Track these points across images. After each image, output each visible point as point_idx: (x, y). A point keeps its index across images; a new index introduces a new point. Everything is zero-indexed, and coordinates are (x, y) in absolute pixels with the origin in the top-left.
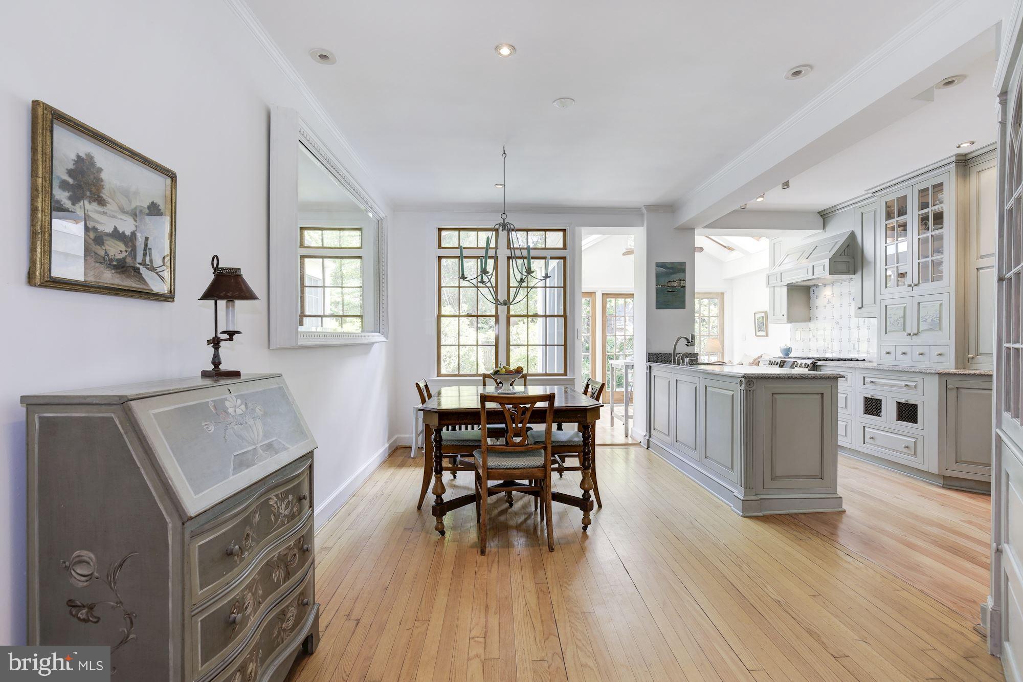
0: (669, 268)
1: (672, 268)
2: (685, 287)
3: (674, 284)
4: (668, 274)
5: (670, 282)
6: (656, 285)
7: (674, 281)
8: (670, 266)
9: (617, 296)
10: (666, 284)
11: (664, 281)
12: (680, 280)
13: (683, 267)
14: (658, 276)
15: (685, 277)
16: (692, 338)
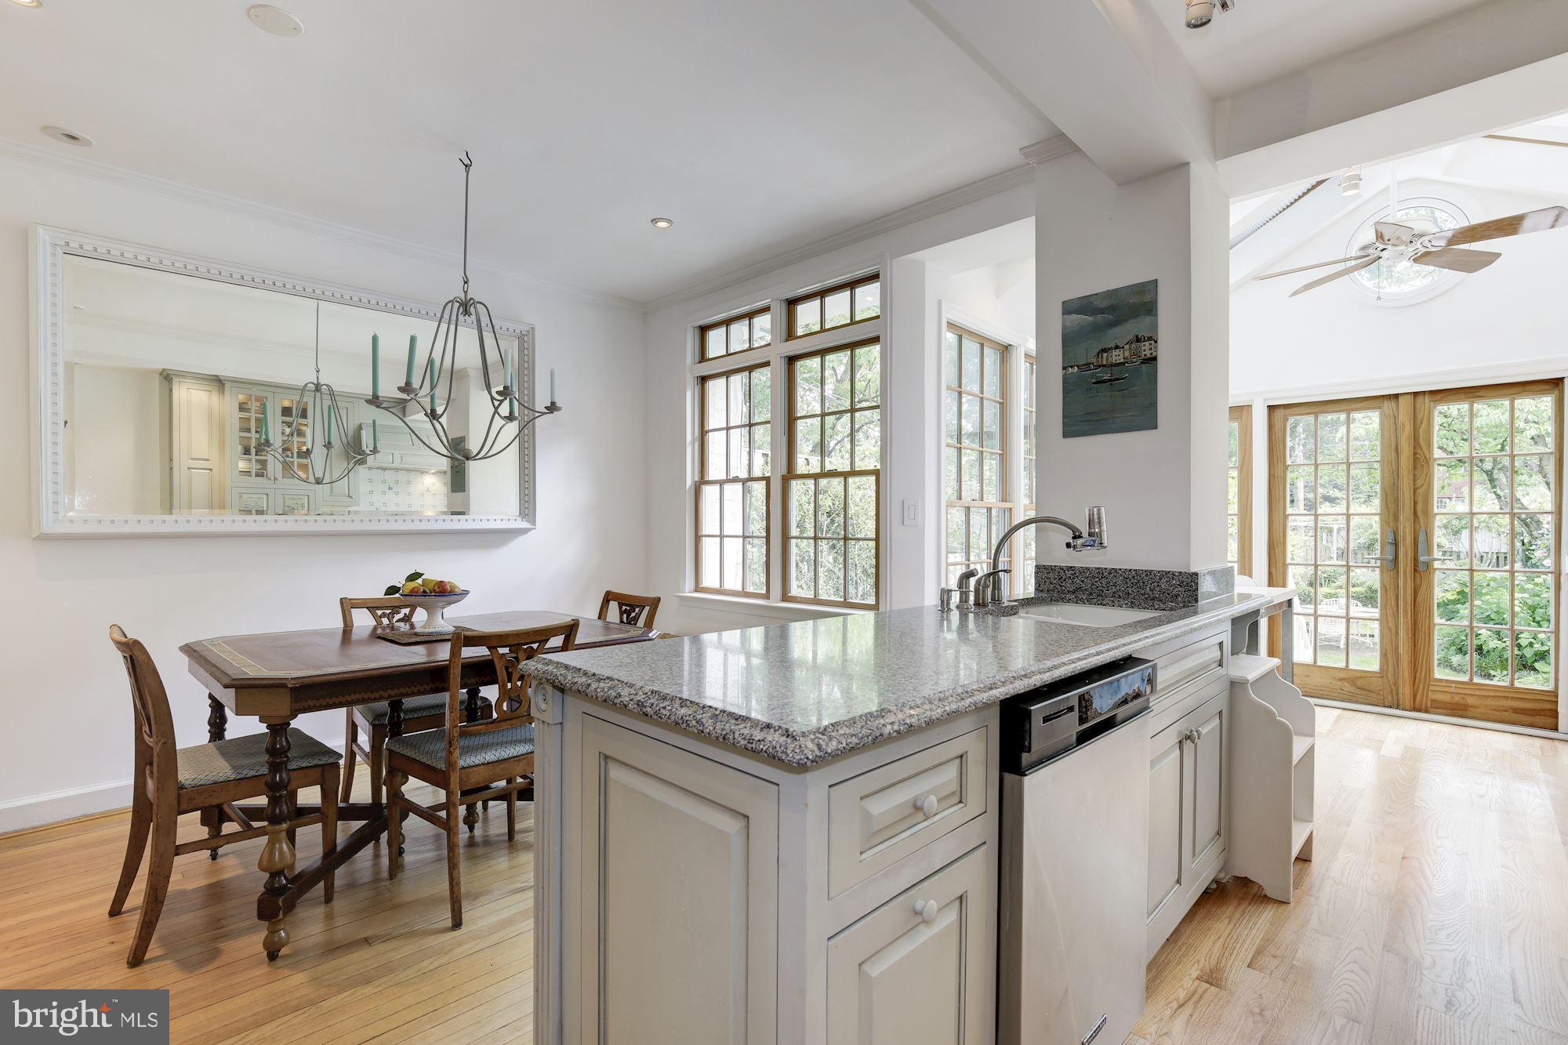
0: (1101, 311)
1: (1111, 309)
2: (1155, 359)
3: (1117, 356)
4: (1098, 329)
5: (1104, 350)
6: (1064, 368)
7: (1117, 347)
8: (1104, 304)
9: (1317, 409)
10: (1094, 360)
11: (1087, 352)
12: (1138, 340)
13: (1148, 298)
14: (1069, 340)
15: (1155, 327)
16: (1091, 523)
